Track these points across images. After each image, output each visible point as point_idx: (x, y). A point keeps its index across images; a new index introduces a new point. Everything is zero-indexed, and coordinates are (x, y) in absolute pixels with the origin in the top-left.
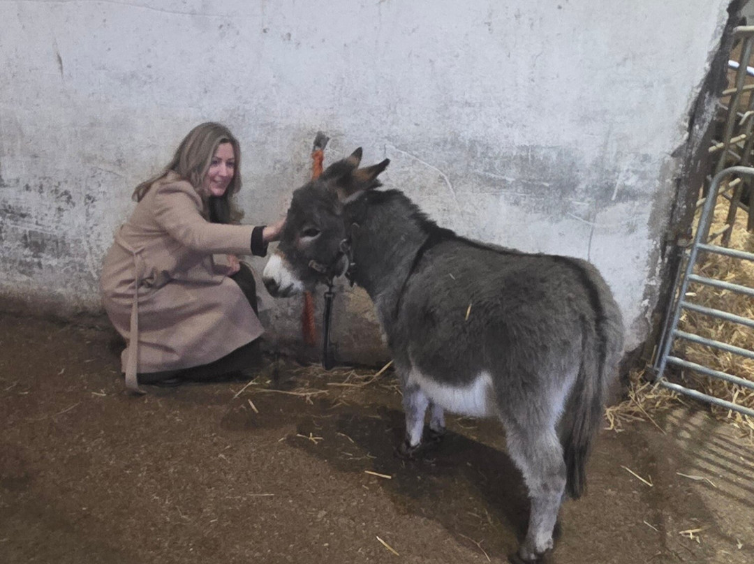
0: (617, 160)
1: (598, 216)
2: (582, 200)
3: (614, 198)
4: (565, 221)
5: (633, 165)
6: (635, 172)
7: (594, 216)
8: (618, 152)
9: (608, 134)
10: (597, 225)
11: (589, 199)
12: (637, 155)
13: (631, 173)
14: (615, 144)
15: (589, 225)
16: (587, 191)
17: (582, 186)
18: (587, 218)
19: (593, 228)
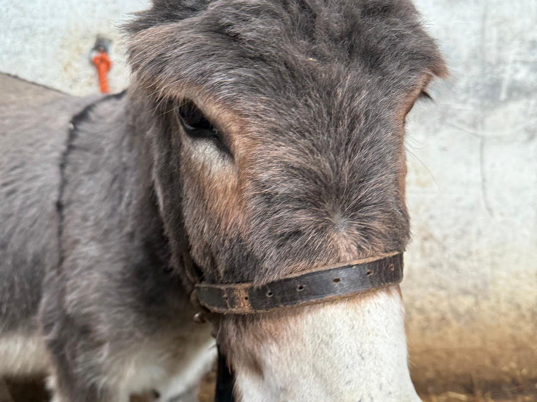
0: (499, 49)
1: (488, 121)
2: (464, 102)
3: (503, 96)
4: (446, 132)
5: (519, 54)
6: (524, 63)
7: (482, 122)
8: (501, 39)
9: (484, 17)
10: (488, 134)
11: (471, 100)
12: (523, 41)
13: (518, 66)
14: (495, 30)
15: (476, 135)
16: (467, 90)
17: (462, 84)
18: (474, 125)
19: (483, 138)
